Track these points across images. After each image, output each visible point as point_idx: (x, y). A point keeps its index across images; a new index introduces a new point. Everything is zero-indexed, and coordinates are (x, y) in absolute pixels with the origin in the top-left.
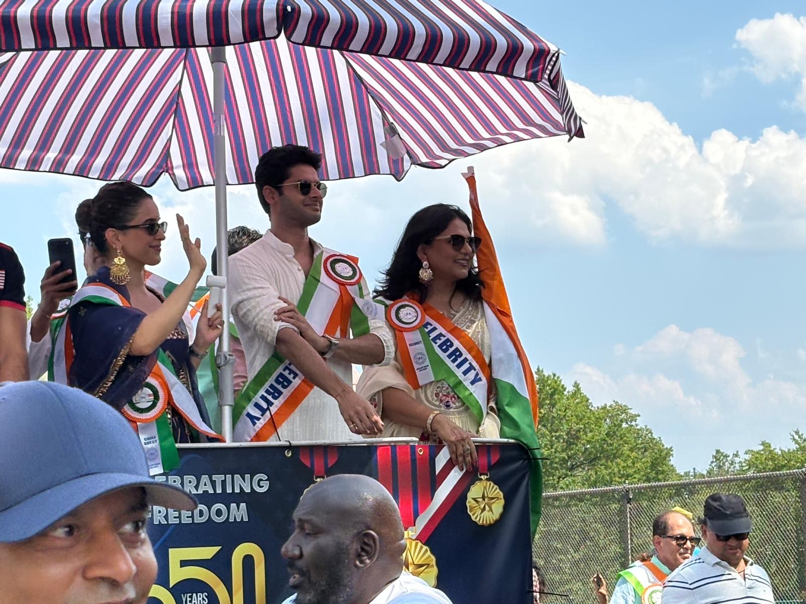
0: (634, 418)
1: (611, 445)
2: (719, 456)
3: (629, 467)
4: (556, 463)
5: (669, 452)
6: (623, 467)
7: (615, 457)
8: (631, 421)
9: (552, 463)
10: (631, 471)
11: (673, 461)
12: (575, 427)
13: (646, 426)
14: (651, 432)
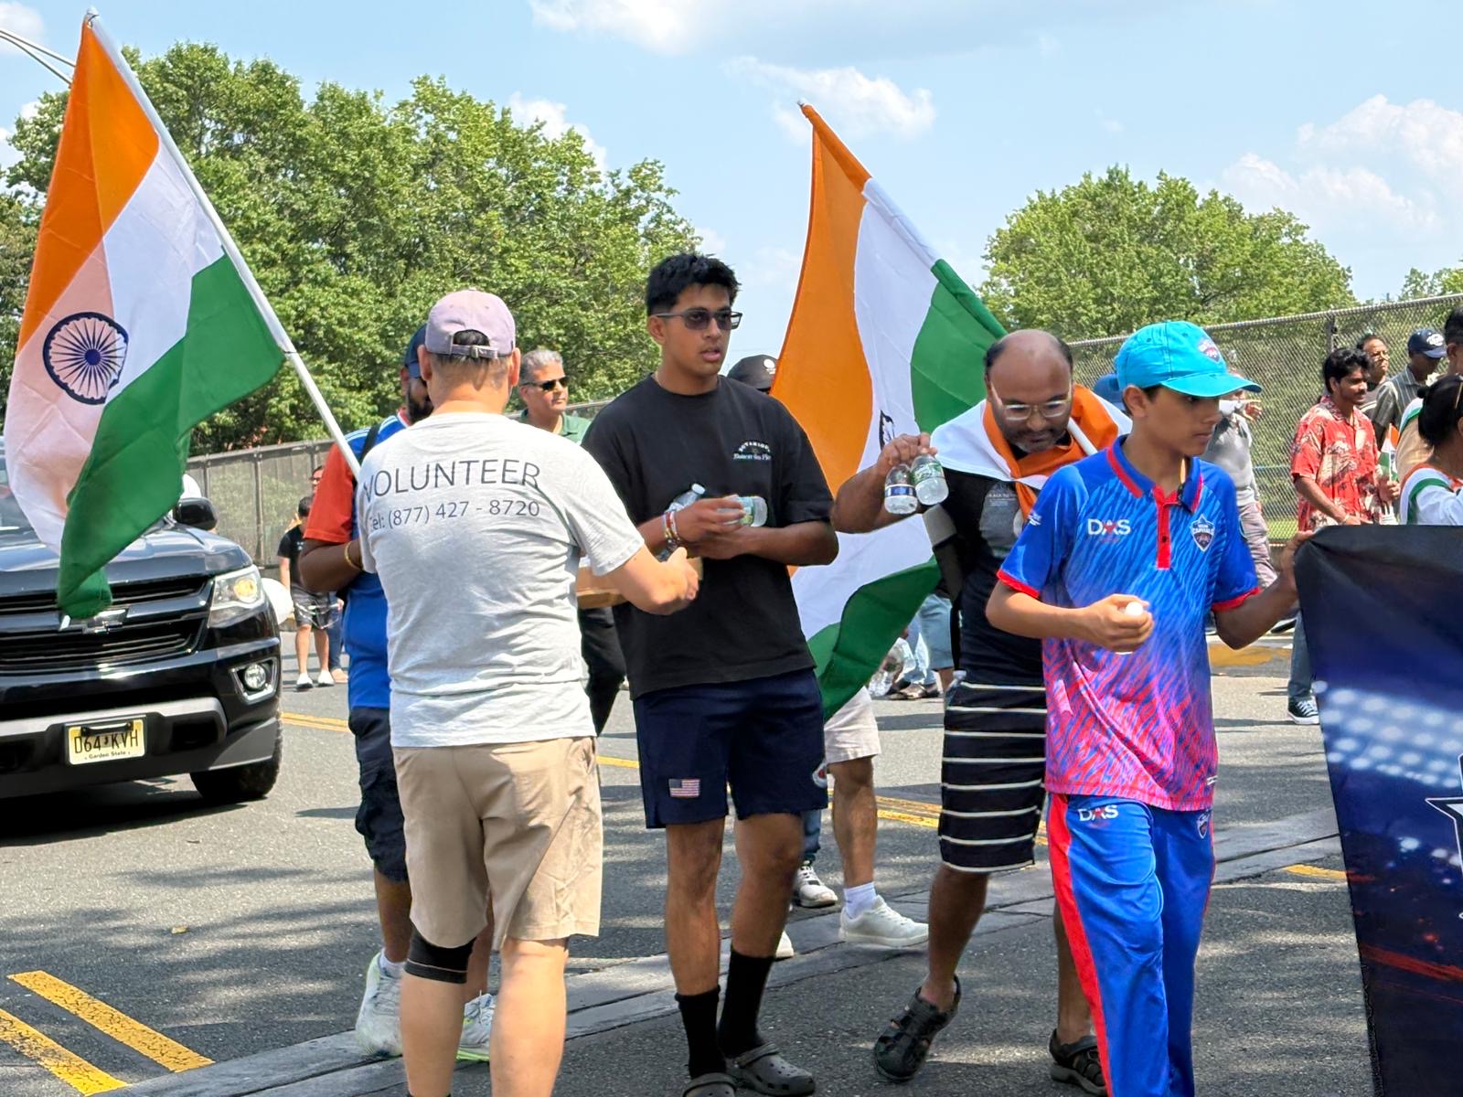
0: (1299, 229)
1: (1257, 268)
2: (1415, 277)
3: (1282, 297)
4: (1183, 295)
5: (1344, 275)
6: (1274, 297)
7: (1262, 285)
8: (1297, 234)
9: (1177, 295)
10: (1284, 302)
11: (1352, 285)
12: (1209, 246)
13: (1316, 241)
14: (1323, 249)
